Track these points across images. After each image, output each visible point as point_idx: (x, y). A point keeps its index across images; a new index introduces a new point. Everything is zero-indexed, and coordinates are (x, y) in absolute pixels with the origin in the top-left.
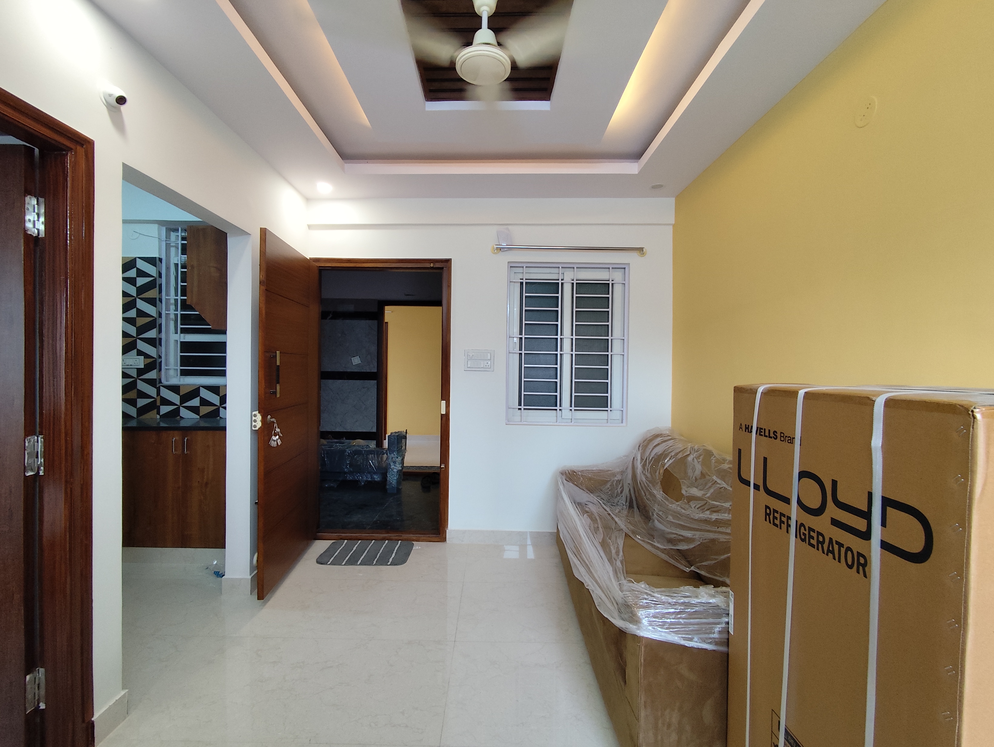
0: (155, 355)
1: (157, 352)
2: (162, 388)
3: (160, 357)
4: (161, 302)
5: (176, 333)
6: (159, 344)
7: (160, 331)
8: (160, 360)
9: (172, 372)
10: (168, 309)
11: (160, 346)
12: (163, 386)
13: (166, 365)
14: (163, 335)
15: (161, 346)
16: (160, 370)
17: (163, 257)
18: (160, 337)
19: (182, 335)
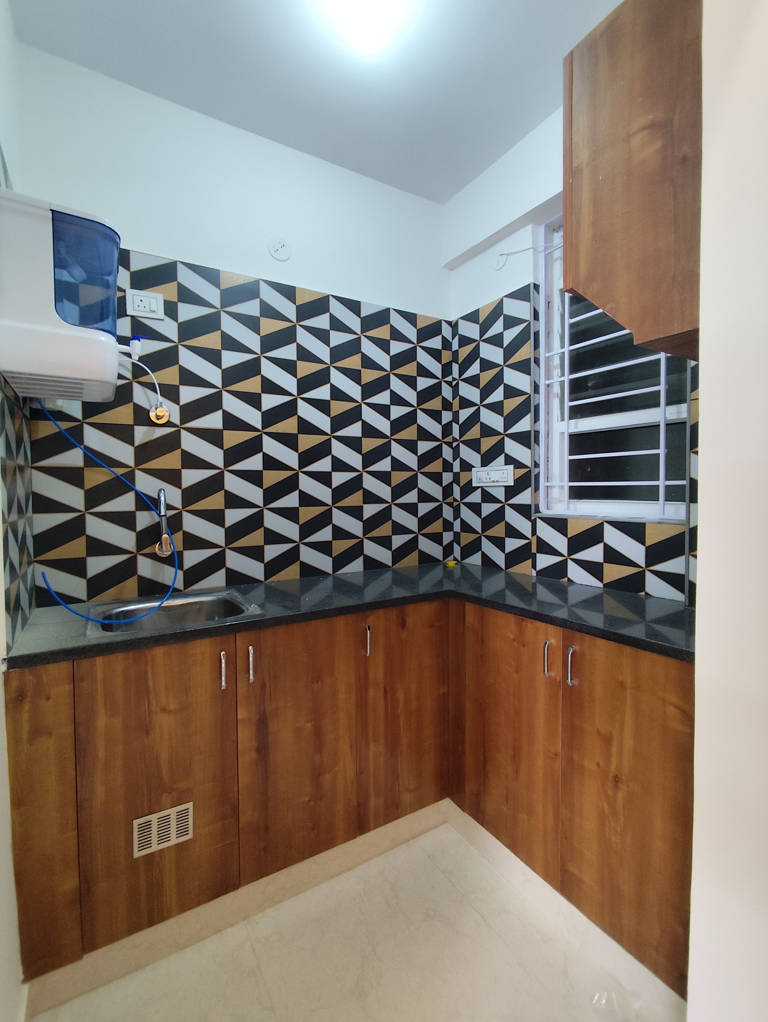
0: (528, 463)
1: (533, 455)
2: (539, 523)
3: (536, 465)
4: (539, 365)
5: (563, 420)
6: (535, 442)
7: (536, 419)
8: (537, 470)
9: (555, 493)
10: (548, 376)
11: (536, 445)
12: (540, 518)
13: (548, 479)
14: (541, 426)
15: (538, 445)
16: (537, 489)
17: (541, 282)
18: (536, 429)
19: (573, 421)
